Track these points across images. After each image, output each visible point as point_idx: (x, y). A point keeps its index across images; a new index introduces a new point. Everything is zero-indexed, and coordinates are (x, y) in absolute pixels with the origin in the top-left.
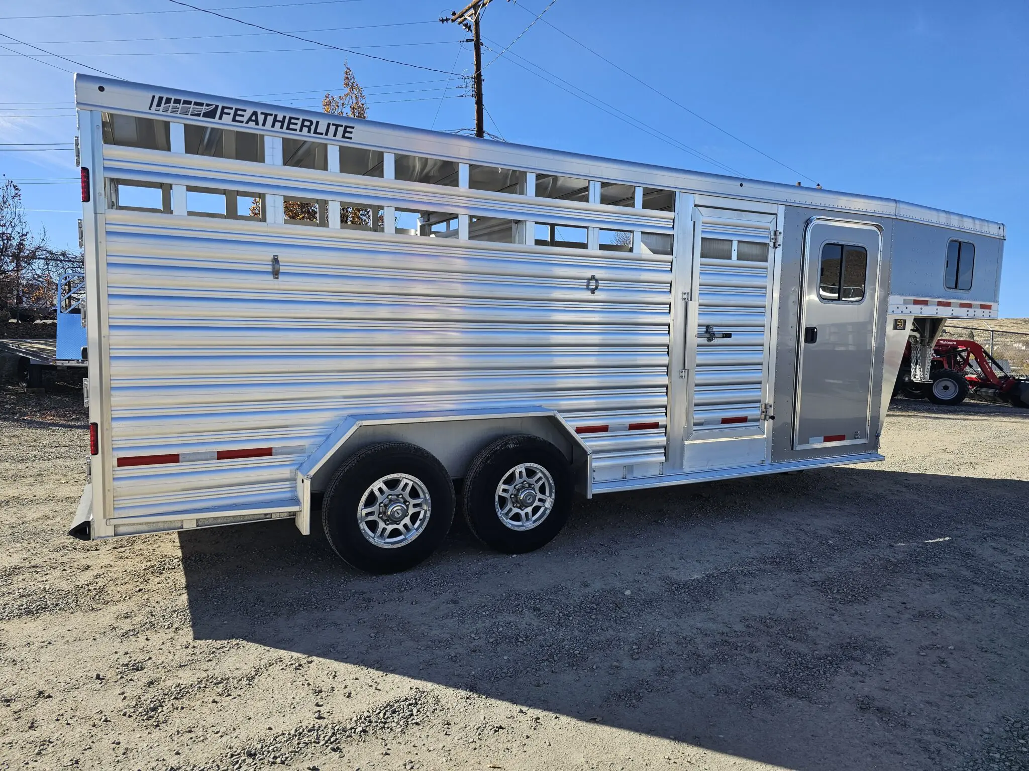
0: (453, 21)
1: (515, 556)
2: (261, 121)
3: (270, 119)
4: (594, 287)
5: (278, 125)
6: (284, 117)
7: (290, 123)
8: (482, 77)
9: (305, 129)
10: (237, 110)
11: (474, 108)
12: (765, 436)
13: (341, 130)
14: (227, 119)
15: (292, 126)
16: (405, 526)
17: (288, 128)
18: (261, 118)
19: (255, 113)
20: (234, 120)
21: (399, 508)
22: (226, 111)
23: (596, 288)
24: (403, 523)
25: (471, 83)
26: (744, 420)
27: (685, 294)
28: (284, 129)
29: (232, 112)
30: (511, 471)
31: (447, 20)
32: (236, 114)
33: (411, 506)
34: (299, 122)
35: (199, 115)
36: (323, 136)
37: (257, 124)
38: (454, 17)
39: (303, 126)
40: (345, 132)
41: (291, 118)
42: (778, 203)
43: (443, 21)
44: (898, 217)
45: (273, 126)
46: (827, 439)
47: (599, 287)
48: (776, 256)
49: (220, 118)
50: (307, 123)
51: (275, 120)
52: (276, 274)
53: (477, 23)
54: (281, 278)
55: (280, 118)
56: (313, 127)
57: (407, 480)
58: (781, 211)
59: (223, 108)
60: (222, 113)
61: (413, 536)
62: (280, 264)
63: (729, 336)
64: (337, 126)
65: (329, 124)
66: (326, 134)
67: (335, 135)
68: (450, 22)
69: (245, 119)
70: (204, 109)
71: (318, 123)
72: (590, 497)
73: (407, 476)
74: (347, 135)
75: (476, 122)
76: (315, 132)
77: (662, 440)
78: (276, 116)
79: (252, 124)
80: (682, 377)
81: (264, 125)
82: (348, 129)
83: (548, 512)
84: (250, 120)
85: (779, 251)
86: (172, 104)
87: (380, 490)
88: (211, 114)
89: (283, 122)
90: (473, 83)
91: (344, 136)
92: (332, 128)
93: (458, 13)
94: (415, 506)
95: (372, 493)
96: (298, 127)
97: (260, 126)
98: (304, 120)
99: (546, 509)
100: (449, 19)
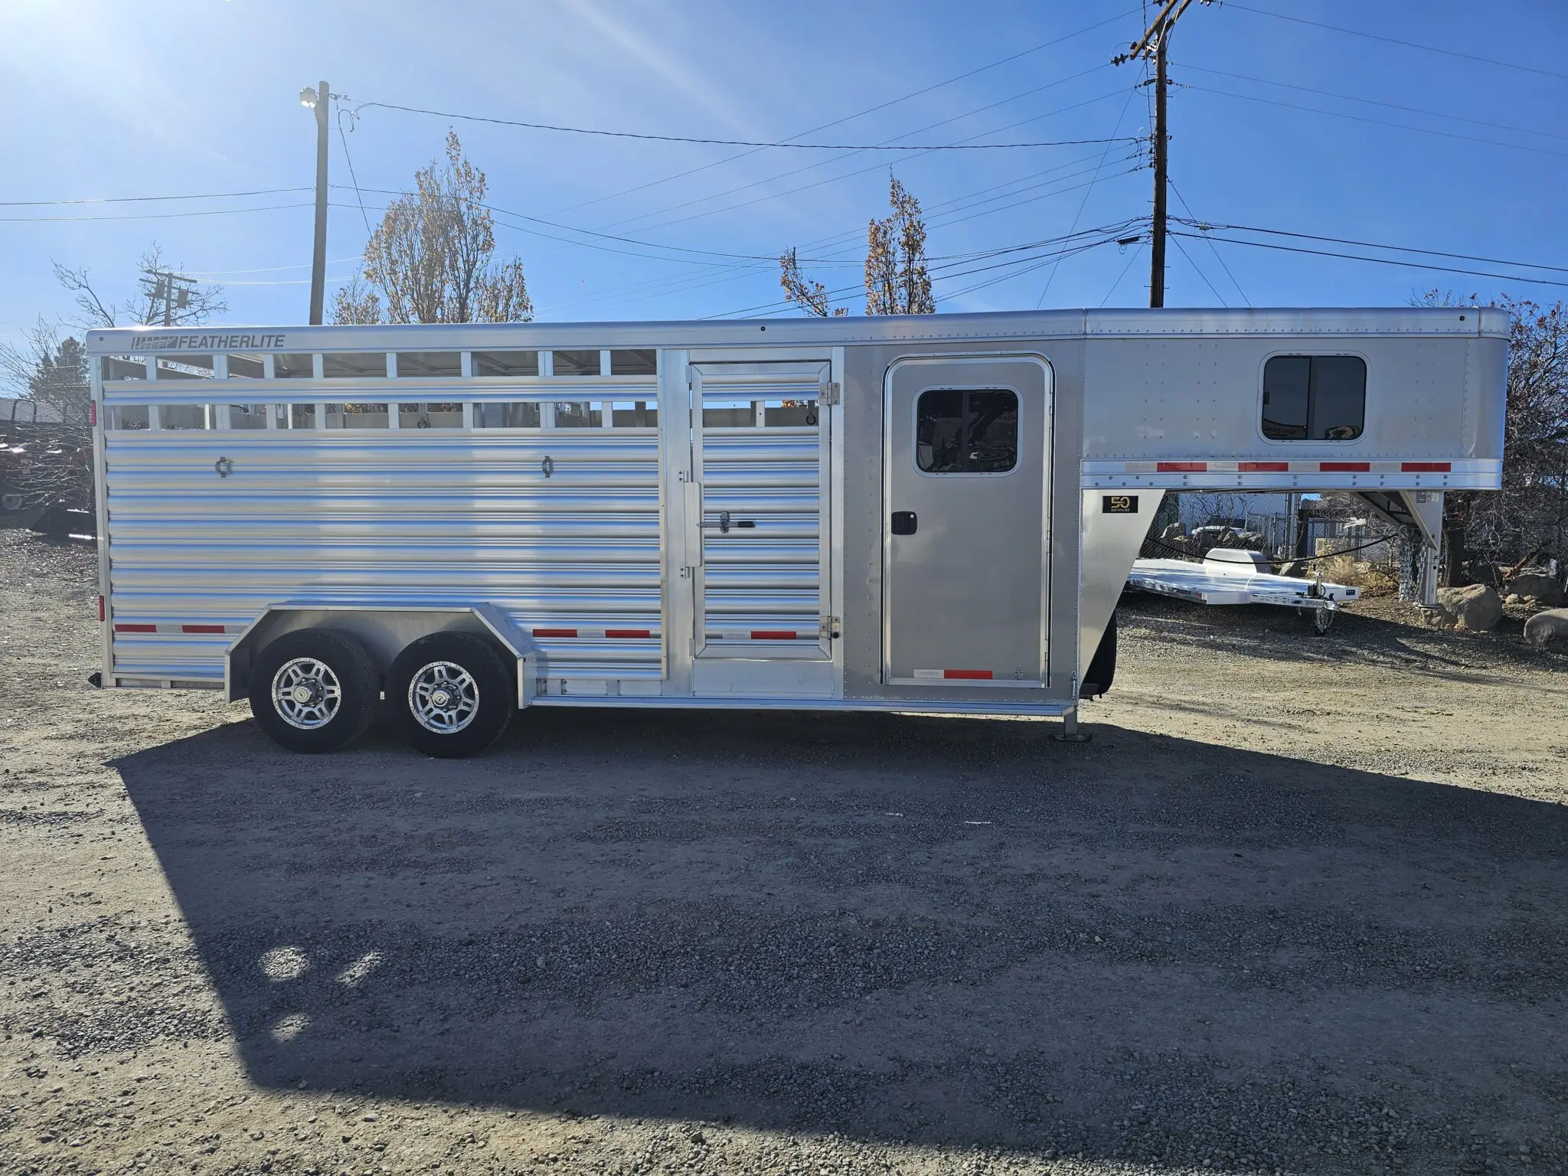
0: (1133, 57)
1: (431, 758)
2: (209, 344)
3: (216, 340)
4: (549, 470)
5: (223, 344)
6: (227, 337)
7: (231, 341)
8: (1168, 134)
9: (244, 344)
10: (191, 337)
11: (1152, 183)
12: (830, 661)
13: (273, 340)
14: (185, 346)
15: (233, 344)
17: (231, 346)
18: (209, 341)
19: (205, 338)
20: (190, 347)
22: (184, 340)
26: (791, 636)
27: (680, 473)
28: (228, 348)
29: (188, 340)
31: (1123, 58)
32: (191, 342)
33: (325, 692)
34: (239, 339)
35: (164, 347)
36: (260, 348)
37: (207, 347)
38: (1132, 52)
39: (242, 342)
40: (277, 340)
41: (232, 337)
42: (833, 344)
43: (1116, 61)
44: (1088, 337)
45: (219, 346)
46: (949, 675)
47: (554, 470)
48: (838, 416)
49: (180, 347)
50: (245, 339)
51: (220, 341)
52: (223, 473)
53: (1162, 52)
54: (228, 476)
55: (224, 338)
56: (250, 342)
58: (838, 355)
59: (182, 338)
60: (181, 342)
61: (327, 720)
63: (750, 525)
64: (270, 337)
65: (263, 337)
66: (261, 346)
67: (268, 346)
68: (1128, 60)
69: (197, 344)
70: (169, 341)
71: (254, 337)
72: (518, 709)
73: (316, 661)
74: (279, 343)
75: (1154, 204)
76: (252, 346)
77: (656, 652)
78: (221, 337)
79: (203, 348)
80: (683, 575)
81: (212, 346)
82: (280, 338)
84: (201, 344)
85: (838, 411)
86: (146, 342)
87: (294, 672)
88: (173, 345)
89: (226, 342)
90: (1153, 146)
91: (276, 345)
92: (266, 339)
93: (1139, 43)
94: (329, 692)
95: (289, 675)
96: (238, 344)
97: (209, 348)
98: (243, 337)
100: (1127, 56)
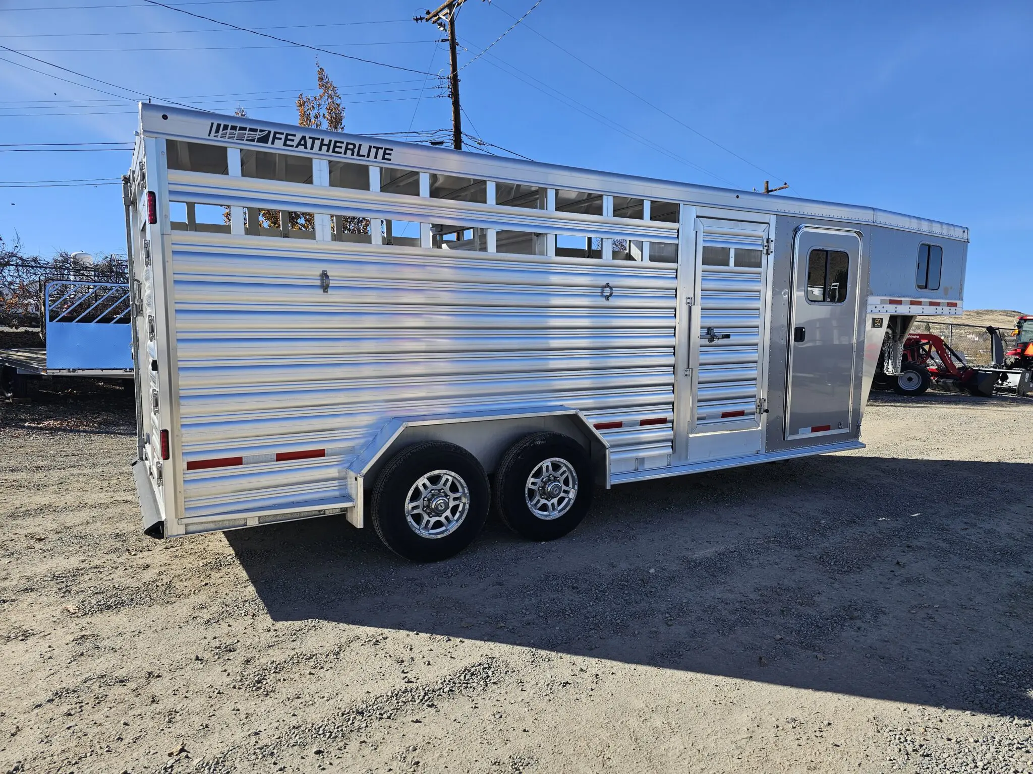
0: (427, 20)
1: (543, 543)
2: (309, 145)
3: (318, 143)
4: (608, 294)
5: (325, 148)
6: (330, 141)
7: (335, 146)
8: (459, 78)
9: (349, 152)
10: (287, 135)
11: (452, 109)
12: (760, 428)
13: (381, 152)
14: (279, 144)
15: (337, 150)
16: (447, 518)
17: (334, 151)
18: (309, 142)
19: (304, 138)
20: (285, 144)
21: (441, 501)
22: (278, 136)
23: (611, 295)
24: (444, 515)
25: (447, 83)
26: (741, 413)
27: (689, 298)
28: (330, 153)
29: (283, 137)
30: (539, 465)
31: (421, 19)
32: (286, 139)
33: (451, 500)
34: (344, 146)
35: (253, 140)
36: (366, 158)
37: (306, 148)
38: (428, 16)
39: (347, 149)
40: (385, 154)
41: (336, 142)
42: (771, 212)
43: (417, 19)
44: (876, 224)
45: (320, 150)
46: (814, 430)
47: (613, 294)
48: (769, 262)
49: (273, 143)
50: (351, 147)
51: (322, 144)
52: (325, 287)
53: (452, 22)
54: (330, 291)
55: (326, 142)
56: (356, 150)
57: (448, 476)
58: (773, 219)
59: (275, 133)
60: (275, 138)
61: (453, 527)
62: (330, 278)
63: (728, 336)
64: (378, 148)
65: (370, 147)
66: (368, 156)
67: (376, 157)
68: (424, 21)
69: (295, 143)
70: (258, 135)
71: (360, 146)
72: (608, 487)
73: (448, 472)
74: (387, 157)
75: (453, 122)
76: (358, 155)
77: (669, 434)
78: (323, 140)
79: (301, 148)
80: (686, 375)
81: (312, 148)
82: (388, 152)
83: (572, 502)
84: (299, 144)
85: (771, 257)
86: (229, 131)
87: (424, 485)
88: (264, 140)
89: (329, 146)
90: (450, 84)
91: (383, 158)
92: (373, 151)
93: (432, 13)
94: (455, 499)
95: (417, 489)
96: (343, 150)
97: (309, 150)
98: (348, 144)
99: (570, 500)
100: (424, 18)
